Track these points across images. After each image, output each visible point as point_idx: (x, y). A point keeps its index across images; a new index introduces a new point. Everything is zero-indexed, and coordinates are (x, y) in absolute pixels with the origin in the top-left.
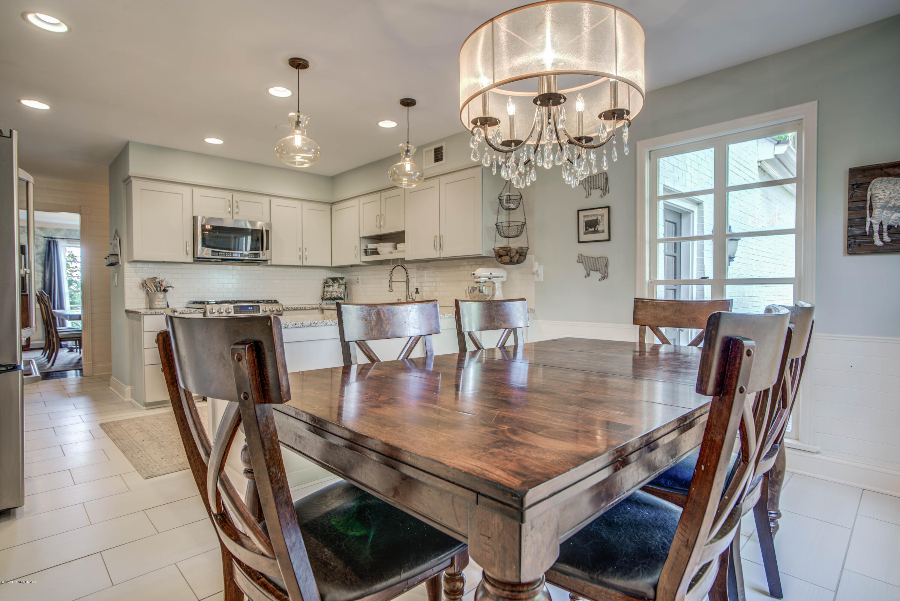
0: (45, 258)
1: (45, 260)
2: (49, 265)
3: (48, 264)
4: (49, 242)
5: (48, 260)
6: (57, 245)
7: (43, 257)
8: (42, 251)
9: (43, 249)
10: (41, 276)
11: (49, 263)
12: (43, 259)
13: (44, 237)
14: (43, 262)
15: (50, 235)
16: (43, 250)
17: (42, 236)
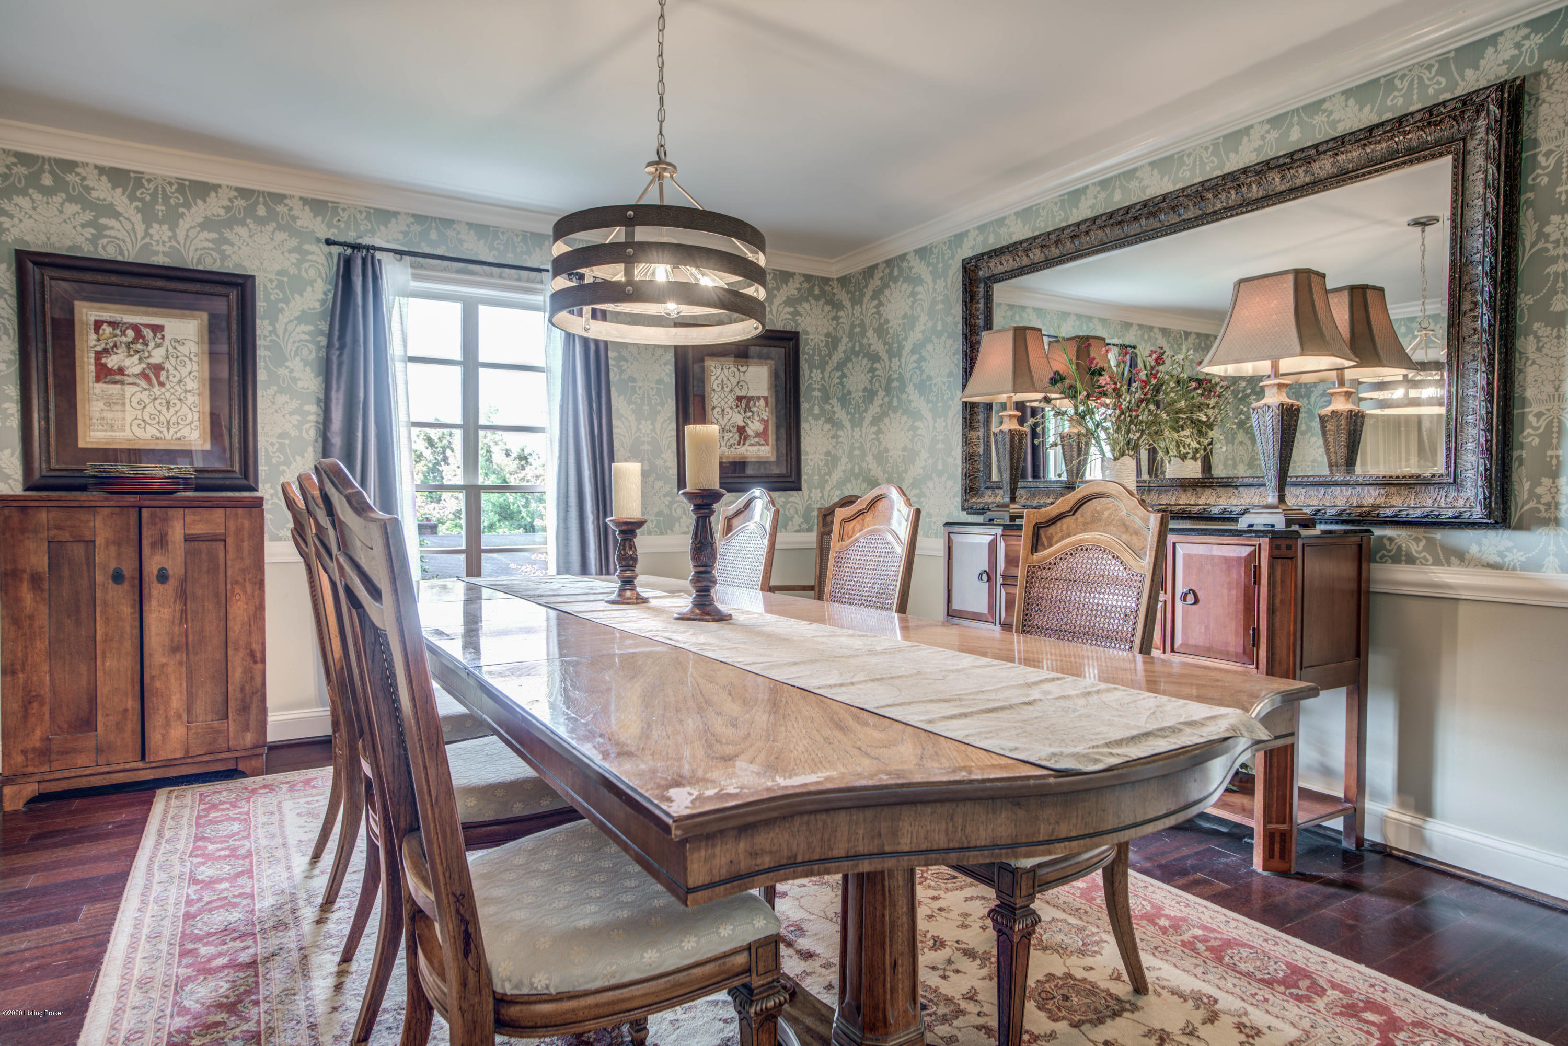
0: (330, 336)
1: (329, 346)
2: (345, 369)
3: (340, 364)
4: (347, 263)
5: (342, 347)
6: (376, 279)
7: (321, 333)
8: (317, 305)
9: (321, 296)
10: (313, 418)
11: (345, 357)
12: (324, 341)
13: (329, 242)
14: (323, 354)
15: (351, 236)
16: (323, 302)
17: (318, 240)
